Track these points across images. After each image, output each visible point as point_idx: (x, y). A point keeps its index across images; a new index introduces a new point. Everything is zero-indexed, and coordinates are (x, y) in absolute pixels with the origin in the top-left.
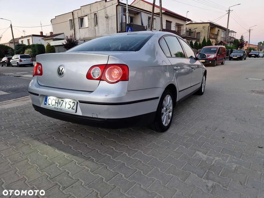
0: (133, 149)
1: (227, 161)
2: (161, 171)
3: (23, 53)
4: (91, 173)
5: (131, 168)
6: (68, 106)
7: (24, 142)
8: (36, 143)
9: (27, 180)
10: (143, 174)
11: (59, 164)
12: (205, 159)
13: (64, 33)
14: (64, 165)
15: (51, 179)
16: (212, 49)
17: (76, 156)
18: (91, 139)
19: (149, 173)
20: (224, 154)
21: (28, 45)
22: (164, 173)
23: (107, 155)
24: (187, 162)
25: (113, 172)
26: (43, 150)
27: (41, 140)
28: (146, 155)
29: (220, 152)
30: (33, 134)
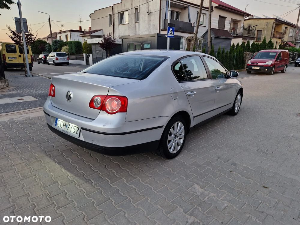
0: (133, 176)
1: (221, 198)
2: (150, 201)
3: (60, 51)
4: (86, 196)
5: (123, 195)
6: (73, 130)
7: (37, 158)
8: (47, 159)
9: (31, 196)
10: (132, 203)
11: (61, 183)
12: (199, 194)
13: (102, 30)
14: (65, 185)
15: (50, 198)
16: (270, 54)
17: (78, 177)
18: (98, 160)
19: (138, 202)
20: (221, 191)
21: (65, 42)
22: (152, 203)
23: (106, 179)
24: (180, 195)
25: (105, 197)
26: (51, 168)
27: (52, 157)
28: (143, 183)
29: (219, 188)
30: (55, 145)
